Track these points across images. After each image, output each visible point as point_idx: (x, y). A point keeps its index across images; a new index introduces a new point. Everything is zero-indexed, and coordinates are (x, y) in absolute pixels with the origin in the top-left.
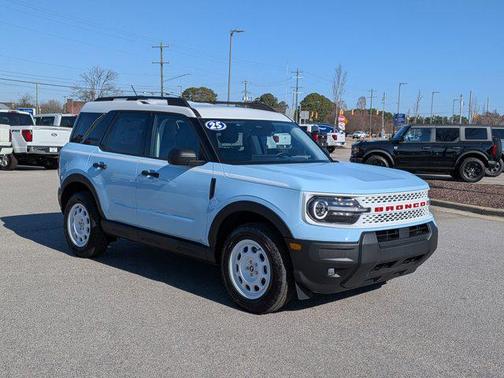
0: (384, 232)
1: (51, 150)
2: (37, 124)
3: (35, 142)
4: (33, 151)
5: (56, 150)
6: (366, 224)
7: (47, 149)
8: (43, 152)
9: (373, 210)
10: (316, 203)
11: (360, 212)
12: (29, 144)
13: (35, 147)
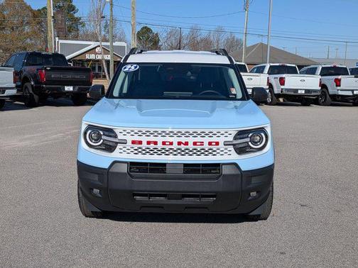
0: (146, 164)
1: (299, 92)
2: (300, 73)
3: (287, 86)
4: (284, 92)
5: (303, 92)
6: (123, 154)
7: (296, 90)
8: (292, 93)
9: (129, 143)
10: (90, 131)
11: (117, 143)
12: (282, 87)
13: (286, 89)
